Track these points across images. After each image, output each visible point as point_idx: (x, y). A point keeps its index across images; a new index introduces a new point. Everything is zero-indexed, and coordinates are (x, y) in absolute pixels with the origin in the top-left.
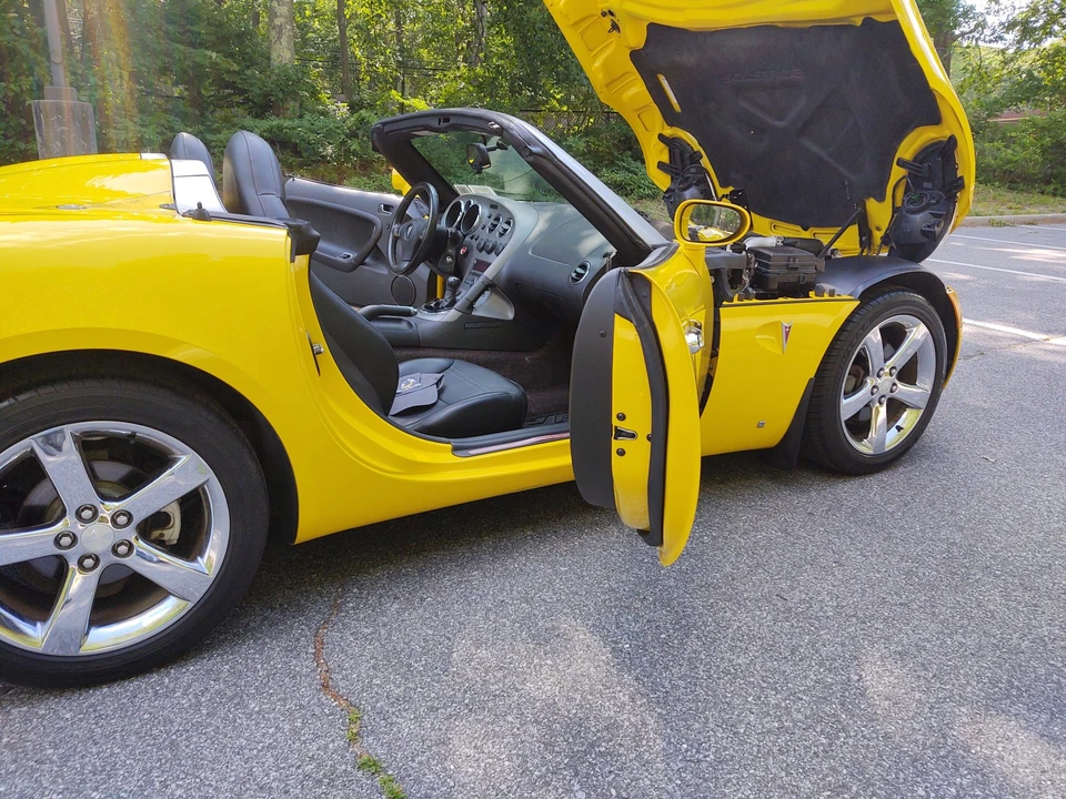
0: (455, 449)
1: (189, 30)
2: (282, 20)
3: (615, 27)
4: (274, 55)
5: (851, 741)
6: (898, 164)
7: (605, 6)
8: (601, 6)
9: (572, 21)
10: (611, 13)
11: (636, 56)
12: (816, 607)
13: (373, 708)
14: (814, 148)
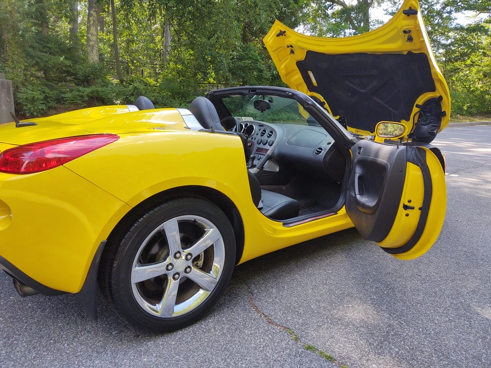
0: (284, 224)
1: (46, 46)
2: (93, 42)
3: (292, 52)
4: (90, 58)
5: (476, 322)
6: (416, 107)
7: (289, 44)
8: (286, 43)
9: (274, 49)
10: (291, 46)
11: (299, 64)
12: (432, 277)
13: (295, 328)
14: (377, 100)
